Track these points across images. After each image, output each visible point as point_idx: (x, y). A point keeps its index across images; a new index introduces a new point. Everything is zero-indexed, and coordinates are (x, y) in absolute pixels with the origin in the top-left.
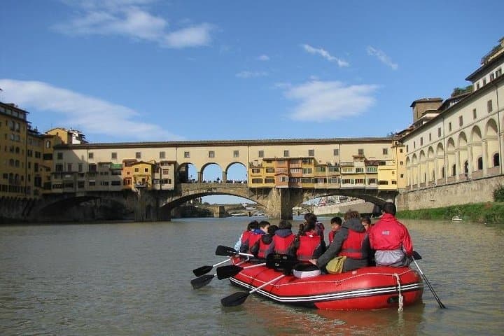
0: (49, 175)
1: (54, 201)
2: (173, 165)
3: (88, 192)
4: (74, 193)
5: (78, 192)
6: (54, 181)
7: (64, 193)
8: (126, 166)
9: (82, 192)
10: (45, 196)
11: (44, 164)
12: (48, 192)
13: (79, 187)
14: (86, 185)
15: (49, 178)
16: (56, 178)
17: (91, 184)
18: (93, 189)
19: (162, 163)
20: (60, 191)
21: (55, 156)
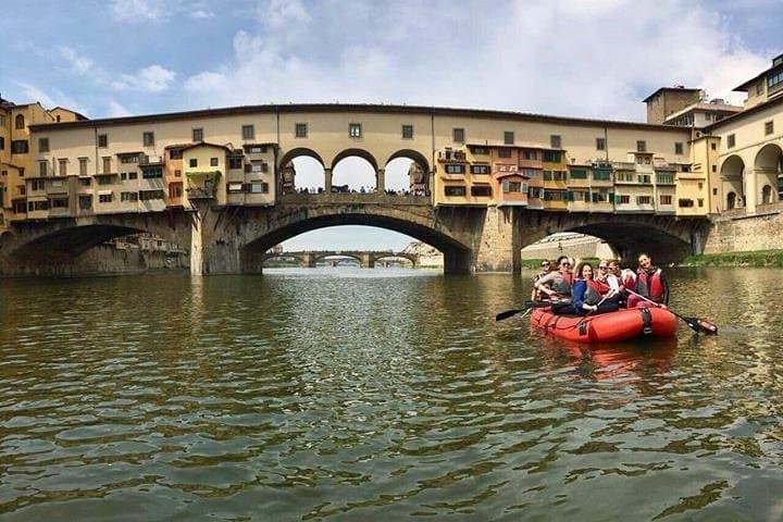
0: (24, 183)
1: (34, 236)
2: (271, 153)
3: (99, 216)
4: (71, 219)
5: (81, 217)
6: (33, 196)
7: (53, 220)
8: (171, 158)
9: (87, 217)
10: (17, 225)
11: (13, 163)
12: (20, 217)
13: (82, 208)
14: (95, 201)
15: (23, 190)
16: (35, 189)
17: (105, 199)
18: (108, 208)
19: (248, 148)
20: (44, 214)
21: (34, 146)
